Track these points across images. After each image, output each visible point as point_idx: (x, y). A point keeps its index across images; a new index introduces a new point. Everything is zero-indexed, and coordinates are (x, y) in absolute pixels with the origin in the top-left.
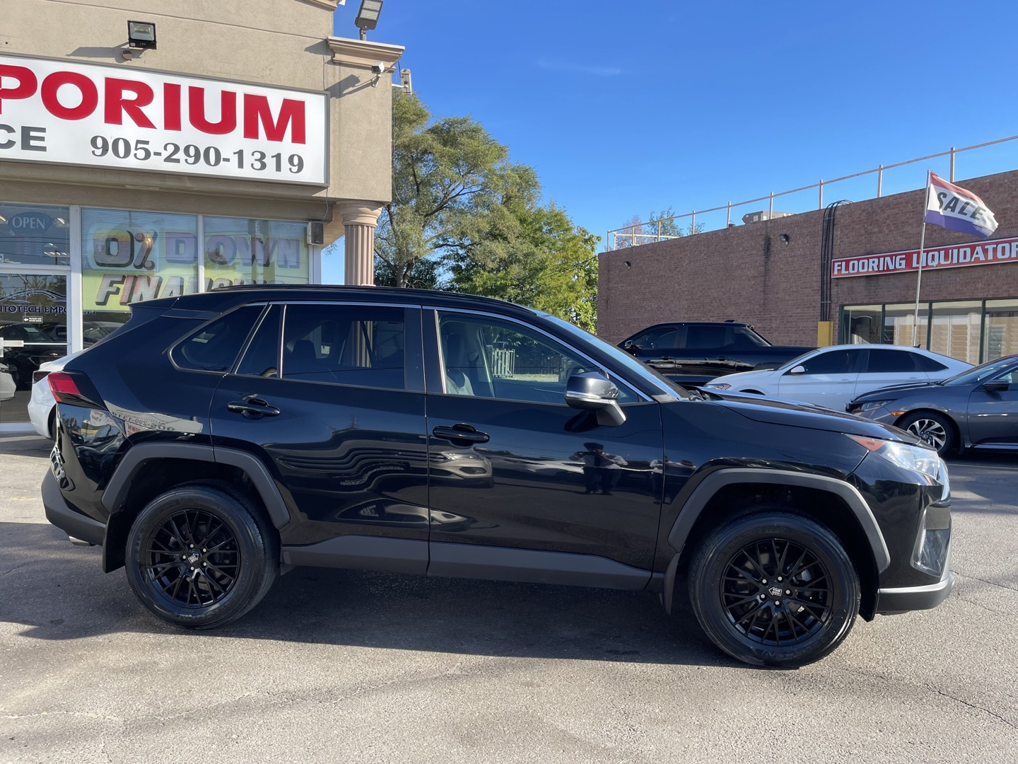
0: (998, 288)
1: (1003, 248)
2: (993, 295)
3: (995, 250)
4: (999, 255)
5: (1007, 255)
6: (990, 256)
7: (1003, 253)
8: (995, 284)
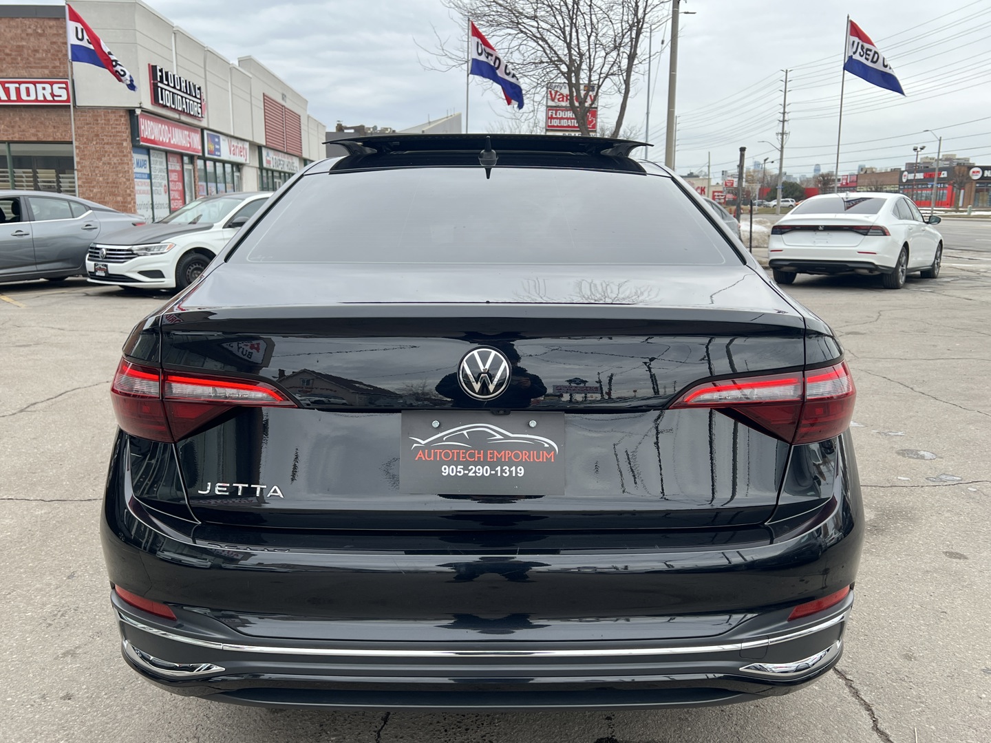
0: (23, 131)
1: (28, 89)
2: (20, 138)
3: (18, 90)
4: (24, 96)
5: (33, 97)
6: (13, 97)
7: (28, 95)
8: (20, 127)
